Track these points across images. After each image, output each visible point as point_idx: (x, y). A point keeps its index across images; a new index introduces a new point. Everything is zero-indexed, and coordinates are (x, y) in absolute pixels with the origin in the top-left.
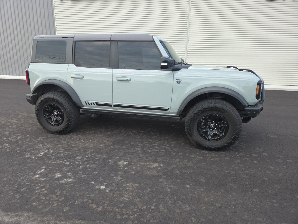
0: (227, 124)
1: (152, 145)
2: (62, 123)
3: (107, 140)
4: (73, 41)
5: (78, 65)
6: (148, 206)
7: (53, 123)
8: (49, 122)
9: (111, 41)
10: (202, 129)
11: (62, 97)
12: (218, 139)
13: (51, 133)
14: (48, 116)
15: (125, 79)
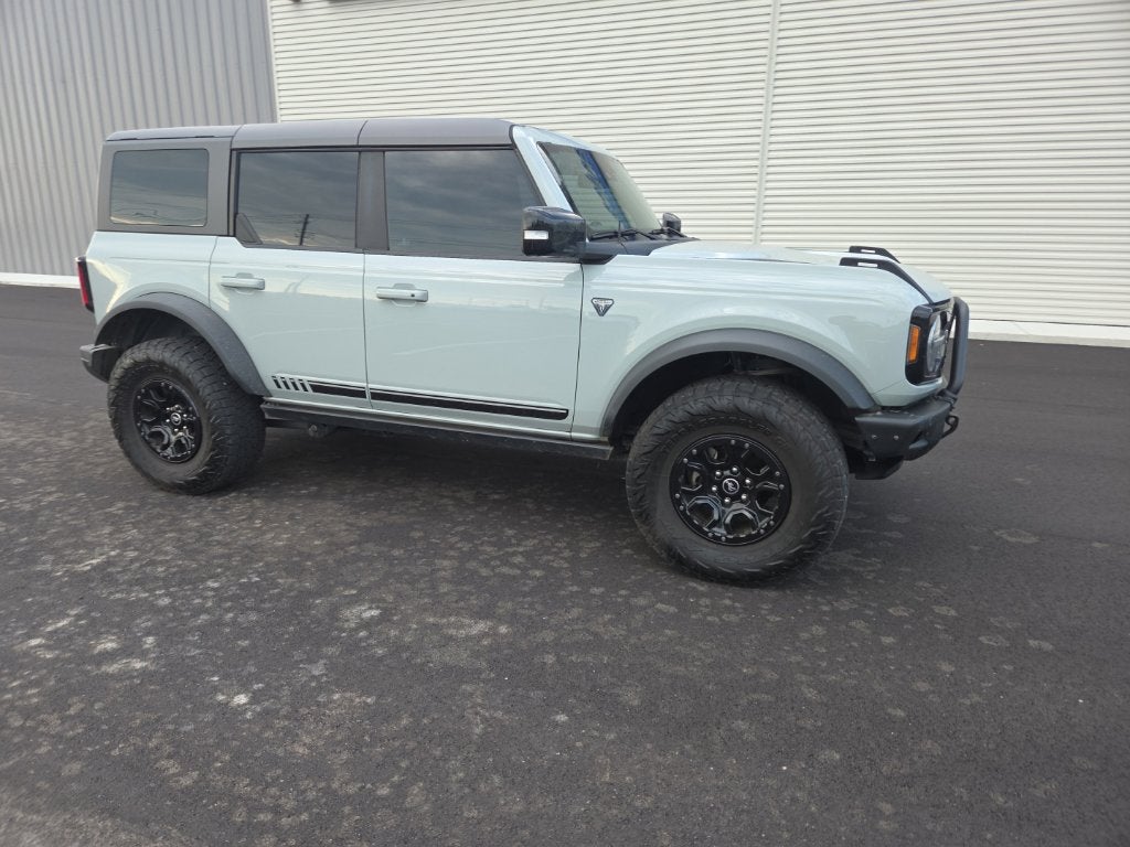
0: (785, 479)
1: (507, 549)
2: (195, 452)
3: (347, 524)
4: (232, 150)
5: (250, 241)
6: (369, 786)
7: (169, 451)
8: (154, 450)
9: (360, 149)
10: (690, 495)
11: (191, 360)
12: (750, 537)
13: (162, 489)
14: (151, 424)
15: (406, 293)
